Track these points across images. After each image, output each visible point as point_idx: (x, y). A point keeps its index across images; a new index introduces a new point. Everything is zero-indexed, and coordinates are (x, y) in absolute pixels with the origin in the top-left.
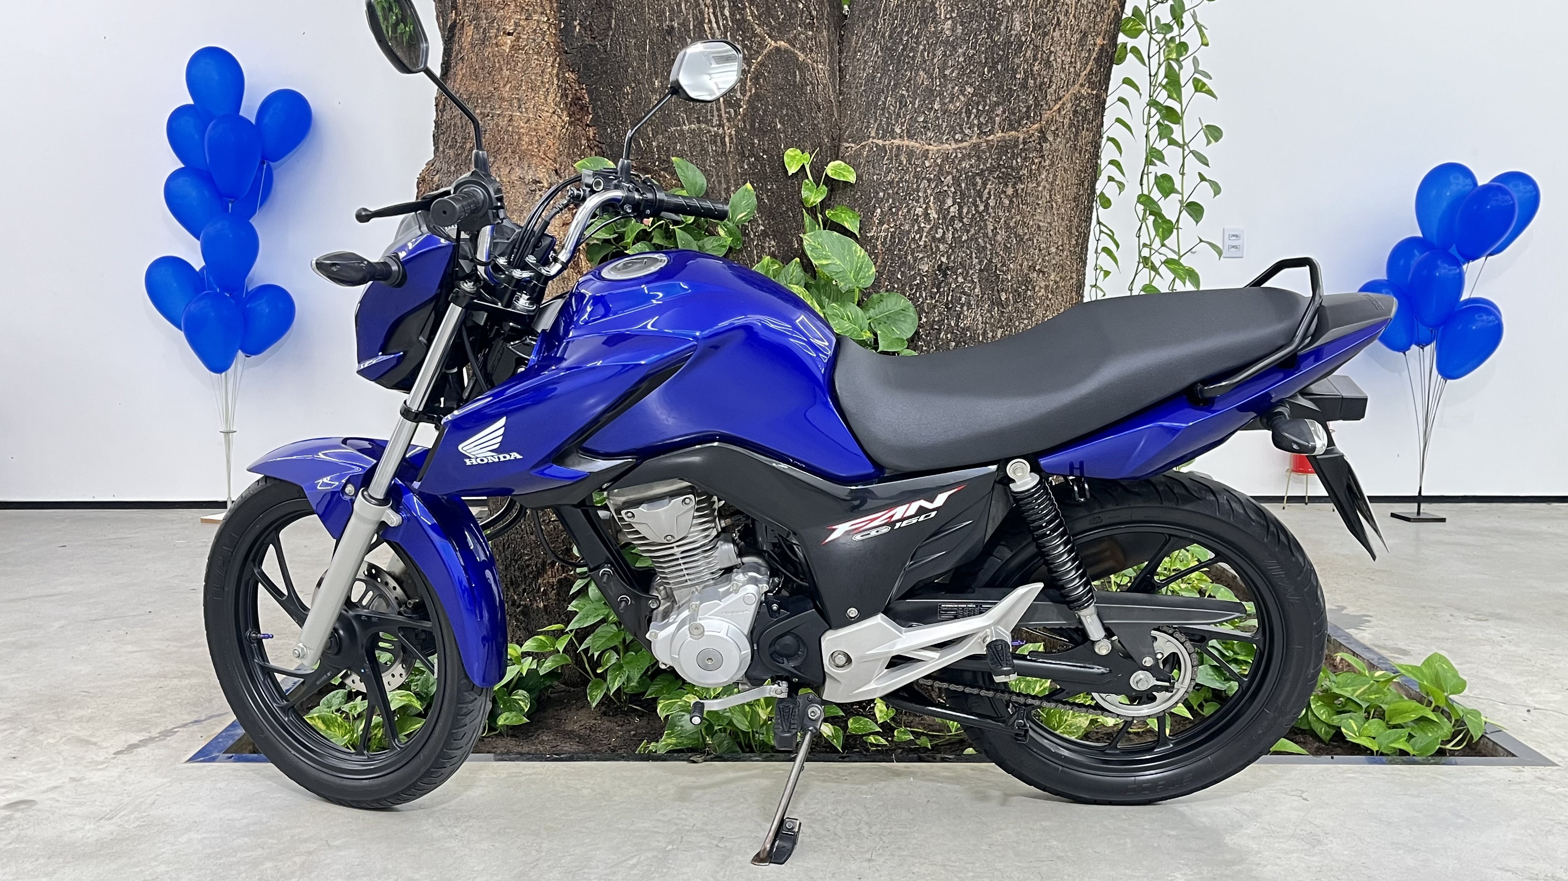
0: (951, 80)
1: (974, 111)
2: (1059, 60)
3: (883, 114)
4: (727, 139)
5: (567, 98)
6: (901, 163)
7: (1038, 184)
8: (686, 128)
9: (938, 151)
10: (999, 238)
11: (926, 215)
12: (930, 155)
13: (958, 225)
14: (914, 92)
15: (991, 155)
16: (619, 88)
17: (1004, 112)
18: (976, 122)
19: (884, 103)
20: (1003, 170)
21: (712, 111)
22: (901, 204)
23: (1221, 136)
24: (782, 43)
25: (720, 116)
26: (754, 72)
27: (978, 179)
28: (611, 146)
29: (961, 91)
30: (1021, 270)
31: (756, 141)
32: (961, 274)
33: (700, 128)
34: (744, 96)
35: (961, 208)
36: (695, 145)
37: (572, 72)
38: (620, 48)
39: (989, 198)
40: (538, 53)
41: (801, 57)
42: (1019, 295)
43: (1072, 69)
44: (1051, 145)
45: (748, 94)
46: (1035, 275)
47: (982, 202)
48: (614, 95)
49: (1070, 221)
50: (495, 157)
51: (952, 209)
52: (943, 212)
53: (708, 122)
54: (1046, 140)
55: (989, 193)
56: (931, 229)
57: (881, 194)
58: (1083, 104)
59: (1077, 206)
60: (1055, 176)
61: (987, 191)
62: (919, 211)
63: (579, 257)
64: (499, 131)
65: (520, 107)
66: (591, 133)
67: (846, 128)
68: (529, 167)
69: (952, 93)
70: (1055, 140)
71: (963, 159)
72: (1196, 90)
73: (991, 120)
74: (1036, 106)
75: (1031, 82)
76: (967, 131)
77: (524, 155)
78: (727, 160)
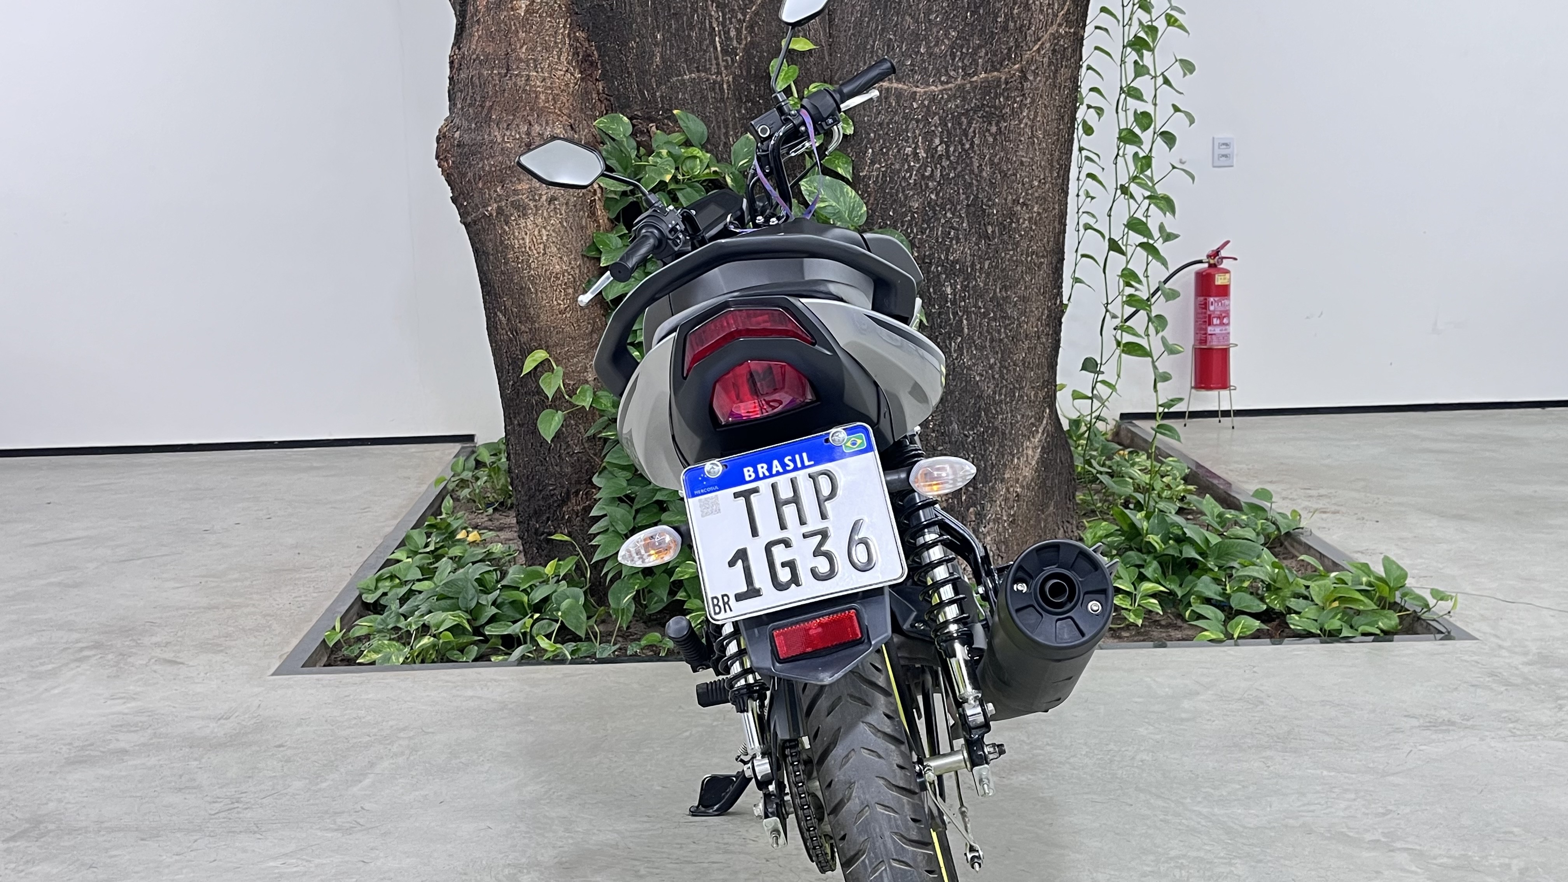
0: (936, 24)
1: (959, 53)
2: (1037, 3)
3: (872, 57)
4: (725, 86)
5: (578, 56)
6: (890, 105)
7: (1020, 122)
8: (686, 77)
9: (925, 93)
10: (984, 174)
11: (916, 154)
12: (917, 97)
13: (945, 163)
14: (902, 36)
15: (975, 96)
16: (625, 44)
17: (986, 54)
18: (960, 64)
19: (873, 47)
20: (987, 109)
21: (710, 60)
22: (891, 144)
23: (1194, 70)
25: (718, 64)
26: (749, 21)
27: (963, 119)
28: (618, 99)
29: (946, 35)
30: (1006, 204)
31: (753, 87)
32: (950, 209)
33: (699, 77)
34: (740, 44)
35: (948, 147)
36: (695, 93)
37: (582, 31)
39: (975, 136)
40: (551, 16)
42: (1004, 227)
43: (1050, 11)
44: (1031, 84)
45: (744, 42)
46: (1019, 208)
47: (967, 140)
48: (620, 50)
49: (1051, 155)
50: (514, 115)
51: (939, 148)
52: (931, 151)
53: (706, 70)
54: (1026, 79)
55: (974, 132)
56: (920, 168)
57: (872, 135)
58: (1062, 43)
59: (1058, 139)
60: (1036, 114)
61: (972, 129)
62: (909, 150)
63: (595, 207)
64: (518, 91)
65: (536, 67)
66: (601, 88)
67: (837, 70)
68: (547, 123)
69: (937, 37)
70: (1035, 78)
71: (949, 100)
72: (1169, 25)
73: (975, 62)
74: (1017, 46)
75: (1011, 25)
76: (952, 73)
77: (541, 112)
78: (725, 105)
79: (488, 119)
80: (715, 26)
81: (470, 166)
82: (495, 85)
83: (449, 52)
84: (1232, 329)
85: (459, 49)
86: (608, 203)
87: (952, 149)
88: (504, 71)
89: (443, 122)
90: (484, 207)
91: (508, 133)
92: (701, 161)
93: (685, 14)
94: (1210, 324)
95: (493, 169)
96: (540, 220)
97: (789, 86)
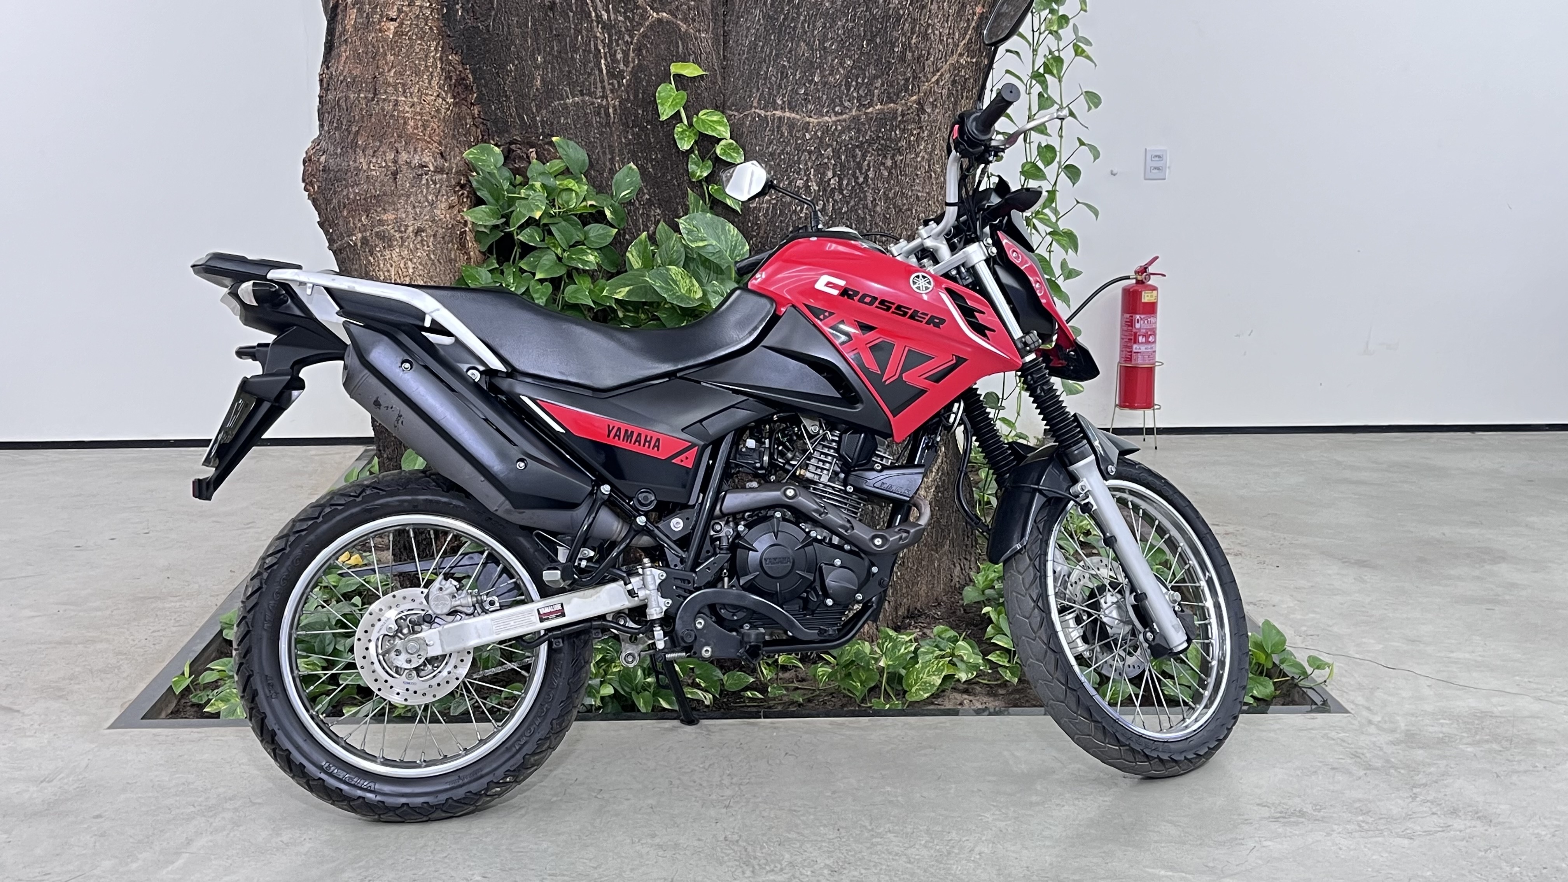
0: (831, 53)
1: (854, 83)
2: (937, 32)
3: (765, 84)
4: (611, 110)
5: (451, 80)
6: (782, 135)
7: (917, 155)
8: (569, 101)
9: (819, 123)
10: (878, 209)
11: (807, 187)
12: (811, 127)
13: (838, 197)
14: (796, 63)
15: (870, 128)
16: (502, 66)
17: (882, 85)
18: (855, 94)
19: (766, 73)
20: (883, 142)
21: (595, 84)
22: (783, 176)
23: (1100, 103)
24: (665, 14)
25: (603, 88)
26: (636, 44)
27: (857, 150)
28: (495, 122)
29: (841, 63)
31: (640, 112)
33: (583, 101)
34: (627, 67)
35: (841, 180)
36: (579, 117)
37: (456, 54)
38: (503, 28)
39: (869, 170)
40: (422, 38)
41: (684, 27)
43: (950, 40)
44: (929, 116)
45: (631, 65)
47: (861, 173)
48: (498, 73)
50: (381, 142)
51: (832, 181)
52: (823, 184)
53: (590, 94)
54: (924, 111)
55: (869, 165)
58: (963, 73)
60: (934, 146)
61: (866, 163)
62: (800, 183)
63: (466, 238)
64: (385, 116)
65: (404, 92)
66: (476, 112)
67: (731, 95)
68: (415, 150)
69: (832, 66)
70: (933, 110)
71: (842, 132)
72: (1076, 55)
73: (870, 93)
74: (914, 78)
75: (909, 55)
76: (847, 104)
77: (410, 140)
78: (611, 130)
79: (354, 145)
80: (600, 48)
81: (335, 192)
82: (361, 109)
83: (318, 69)
84: (1158, 347)
85: (328, 68)
86: (479, 236)
87: (845, 182)
88: (371, 96)
89: (309, 145)
90: (349, 236)
91: (374, 160)
92: (577, 193)
93: (568, 36)
94: (1135, 343)
95: (358, 198)
96: (406, 252)
97: (679, 111)
